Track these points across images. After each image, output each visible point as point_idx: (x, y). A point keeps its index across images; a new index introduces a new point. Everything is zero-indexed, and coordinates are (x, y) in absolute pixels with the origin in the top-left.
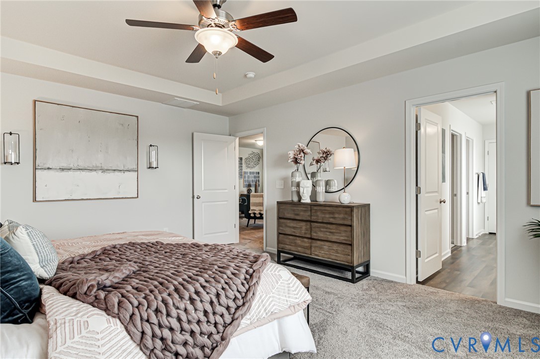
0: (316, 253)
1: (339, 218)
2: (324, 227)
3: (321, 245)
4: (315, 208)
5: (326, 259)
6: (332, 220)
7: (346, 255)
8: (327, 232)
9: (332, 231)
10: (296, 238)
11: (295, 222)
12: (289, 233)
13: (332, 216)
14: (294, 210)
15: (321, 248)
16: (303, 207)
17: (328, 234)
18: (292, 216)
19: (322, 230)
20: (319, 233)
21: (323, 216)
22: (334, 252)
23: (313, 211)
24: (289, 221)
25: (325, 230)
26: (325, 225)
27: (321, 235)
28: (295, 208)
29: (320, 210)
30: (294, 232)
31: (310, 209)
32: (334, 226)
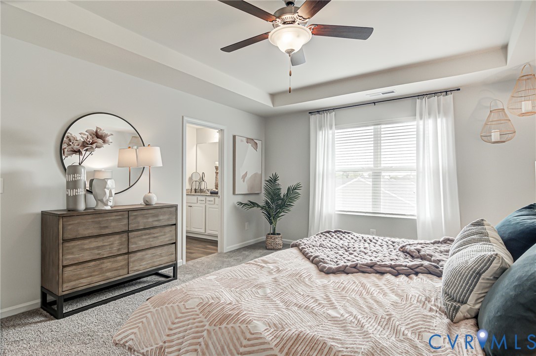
0: (136, 268)
1: (164, 219)
2: (145, 235)
3: (143, 256)
4: (135, 214)
5: (149, 269)
6: (156, 224)
7: (170, 255)
8: (149, 238)
9: (156, 235)
10: (102, 261)
11: (101, 238)
12: (88, 258)
13: (156, 219)
14: (99, 223)
15: (142, 260)
16: (116, 216)
17: (151, 240)
18: (96, 232)
19: (144, 237)
20: (140, 242)
21: (145, 221)
22: (158, 257)
23: (131, 218)
24: (87, 241)
25: (147, 237)
26: (147, 231)
27: (142, 244)
28: (101, 219)
29: (142, 214)
30: (99, 254)
31: (127, 216)
32: (158, 229)
